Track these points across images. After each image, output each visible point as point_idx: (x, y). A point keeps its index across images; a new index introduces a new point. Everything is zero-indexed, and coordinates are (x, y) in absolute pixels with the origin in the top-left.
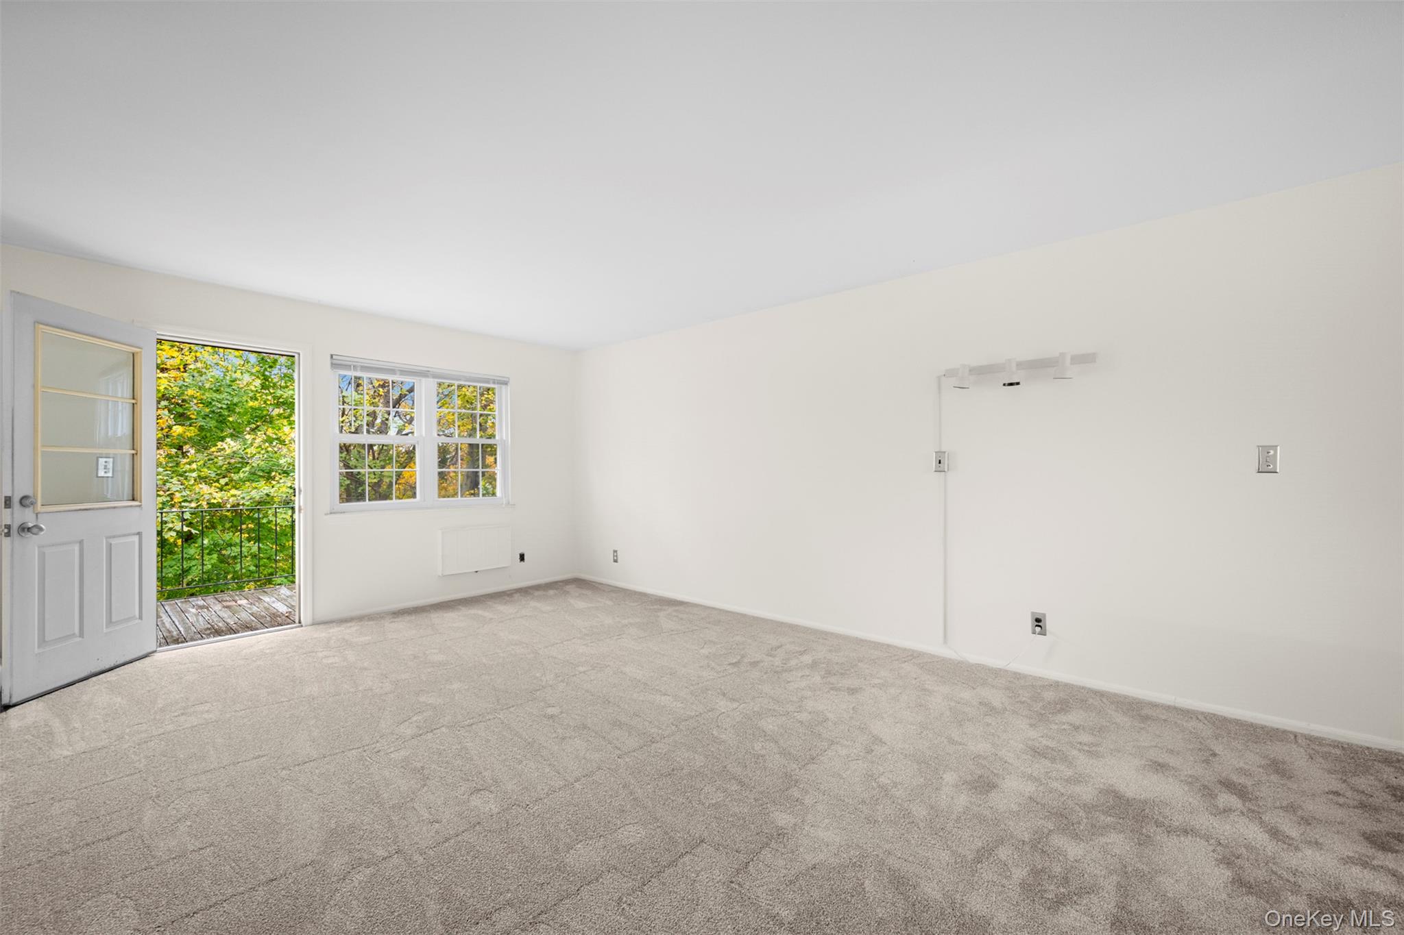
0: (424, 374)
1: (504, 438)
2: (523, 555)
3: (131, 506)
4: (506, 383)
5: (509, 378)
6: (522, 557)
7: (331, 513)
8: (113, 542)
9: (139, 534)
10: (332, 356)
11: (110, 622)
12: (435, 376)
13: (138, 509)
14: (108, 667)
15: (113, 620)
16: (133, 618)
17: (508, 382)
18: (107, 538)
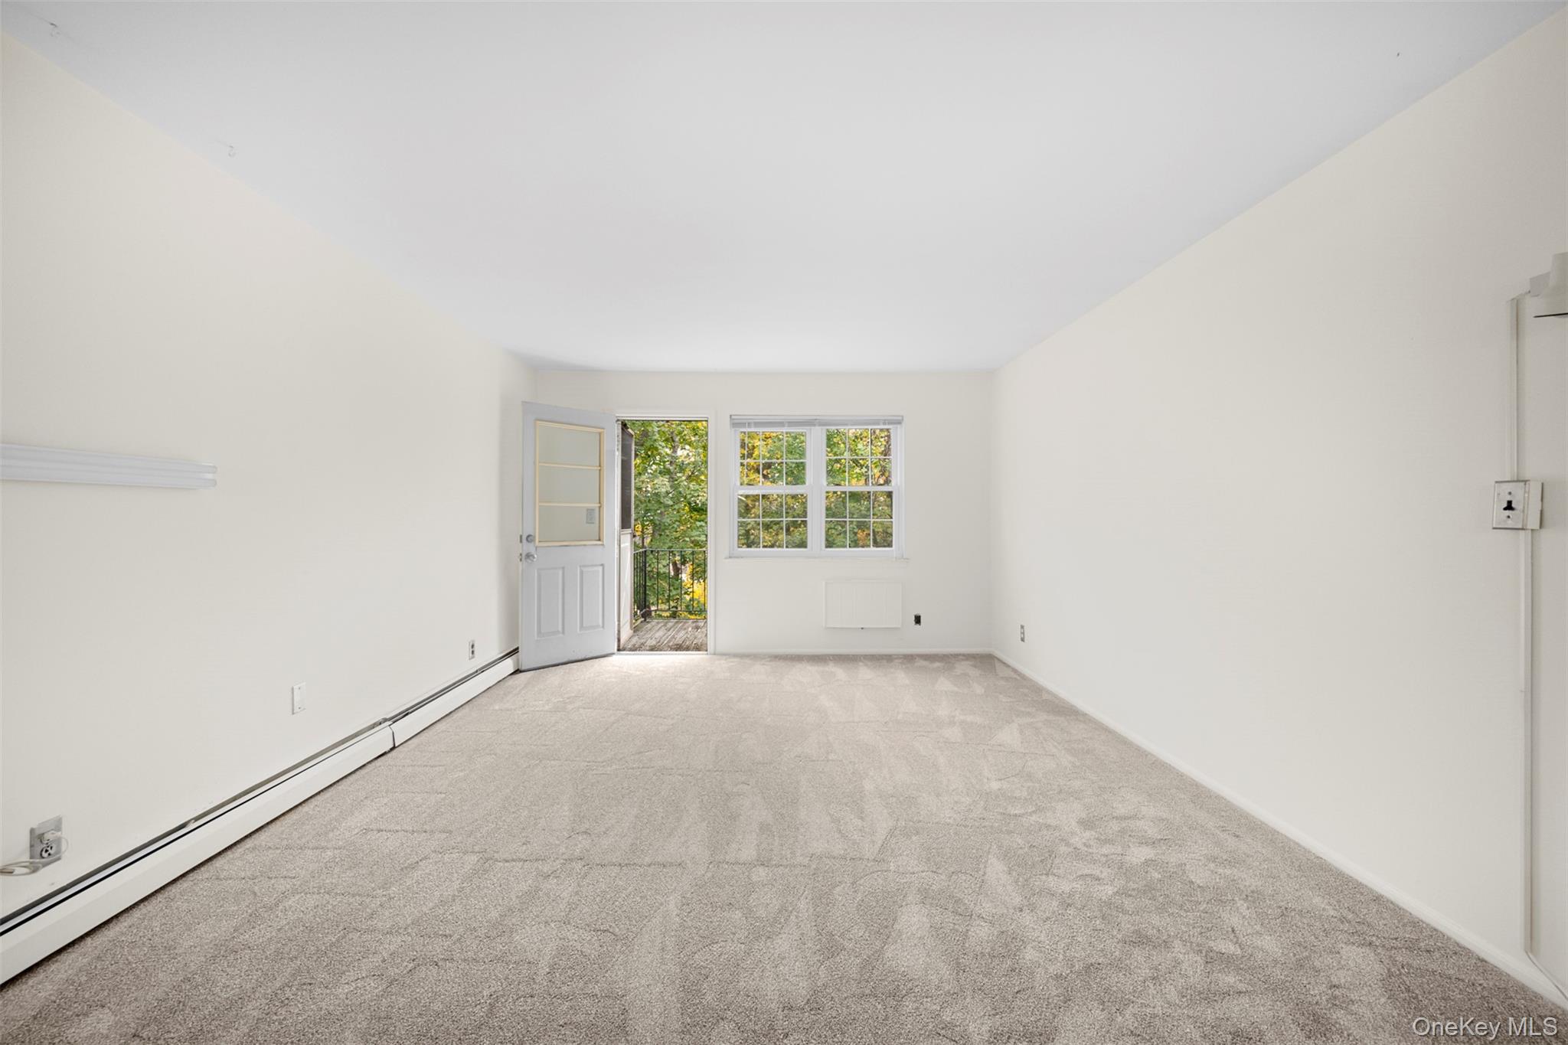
0: (810, 423)
1: (899, 484)
2: (920, 617)
3: (596, 545)
4: (899, 422)
5: (902, 417)
6: (918, 620)
7: (730, 557)
8: (584, 569)
9: (602, 565)
10: (731, 416)
11: (582, 626)
12: (822, 424)
13: (601, 547)
14: (580, 658)
15: (584, 625)
16: (598, 626)
17: (903, 420)
18: (580, 566)
